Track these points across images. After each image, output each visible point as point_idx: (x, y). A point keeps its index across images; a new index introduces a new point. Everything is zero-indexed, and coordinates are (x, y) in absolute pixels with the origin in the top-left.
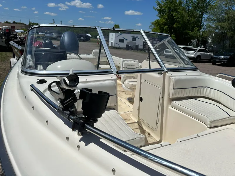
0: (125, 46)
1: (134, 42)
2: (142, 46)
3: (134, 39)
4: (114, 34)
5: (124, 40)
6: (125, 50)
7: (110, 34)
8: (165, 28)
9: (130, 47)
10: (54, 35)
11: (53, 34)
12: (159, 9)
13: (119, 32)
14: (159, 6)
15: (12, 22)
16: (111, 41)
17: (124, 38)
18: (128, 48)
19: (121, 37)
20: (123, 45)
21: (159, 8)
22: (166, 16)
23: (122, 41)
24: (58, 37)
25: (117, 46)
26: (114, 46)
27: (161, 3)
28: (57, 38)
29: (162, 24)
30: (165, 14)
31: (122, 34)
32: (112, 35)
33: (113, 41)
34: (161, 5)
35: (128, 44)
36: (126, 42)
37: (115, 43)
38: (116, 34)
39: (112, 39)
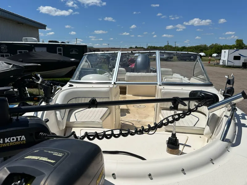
0: (241, 65)
4: (227, 51)
5: (240, 56)
6: (241, 69)
7: (223, 51)
10: (165, 56)
11: (163, 55)
13: (235, 48)
15: (134, 47)
16: (223, 59)
17: (240, 55)
18: (245, 66)
19: (237, 54)
20: (239, 63)
23: (237, 58)
24: (168, 57)
25: (230, 64)
26: (226, 64)
28: (167, 59)
31: (238, 50)
32: (225, 52)
33: (226, 59)
35: (245, 62)
36: (242, 60)
37: (228, 61)
38: (230, 50)
39: (224, 57)
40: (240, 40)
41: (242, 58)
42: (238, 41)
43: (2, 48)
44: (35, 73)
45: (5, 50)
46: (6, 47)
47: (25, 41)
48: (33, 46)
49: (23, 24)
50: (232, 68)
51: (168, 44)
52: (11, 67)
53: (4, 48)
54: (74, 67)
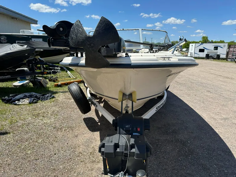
0: (205, 56)
1: (216, 51)
2: (225, 55)
3: (216, 48)
5: (204, 49)
6: (205, 59)
7: (191, 45)
9: (211, 56)
13: (200, 43)
16: (191, 52)
18: (208, 57)
19: (201, 47)
20: (203, 55)
23: (202, 51)
25: (196, 56)
26: (193, 56)
31: (203, 44)
32: (192, 46)
33: (193, 52)
35: (208, 54)
36: (206, 52)
37: (194, 53)
38: (196, 44)
39: (192, 49)
40: (206, 37)
41: (205, 50)
42: (204, 37)
43: (2, 39)
44: (38, 57)
45: (5, 41)
46: (6, 38)
47: (23, 33)
48: (30, 37)
49: (17, 19)
50: (198, 59)
51: (146, 40)
52: (26, 47)
53: (4, 39)
54: (68, 55)
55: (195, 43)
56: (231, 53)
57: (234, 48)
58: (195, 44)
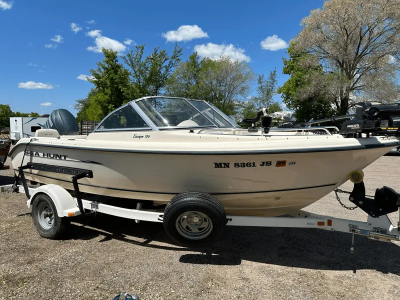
4: (19, 119)
5: (40, 127)
7: (12, 119)
8: (109, 107)
12: (95, 81)
13: (30, 116)
14: (96, 77)
16: (15, 132)
17: (39, 124)
21: (95, 79)
22: (108, 91)
27: (98, 73)
29: (105, 102)
30: (106, 89)
31: (36, 118)
32: (16, 121)
33: (20, 131)
34: (98, 76)
37: (23, 134)
38: (24, 118)
39: (16, 127)
40: (5, 105)
55: (21, 116)
56: (86, 132)
57: (88, 125)
58: (21, 118)
